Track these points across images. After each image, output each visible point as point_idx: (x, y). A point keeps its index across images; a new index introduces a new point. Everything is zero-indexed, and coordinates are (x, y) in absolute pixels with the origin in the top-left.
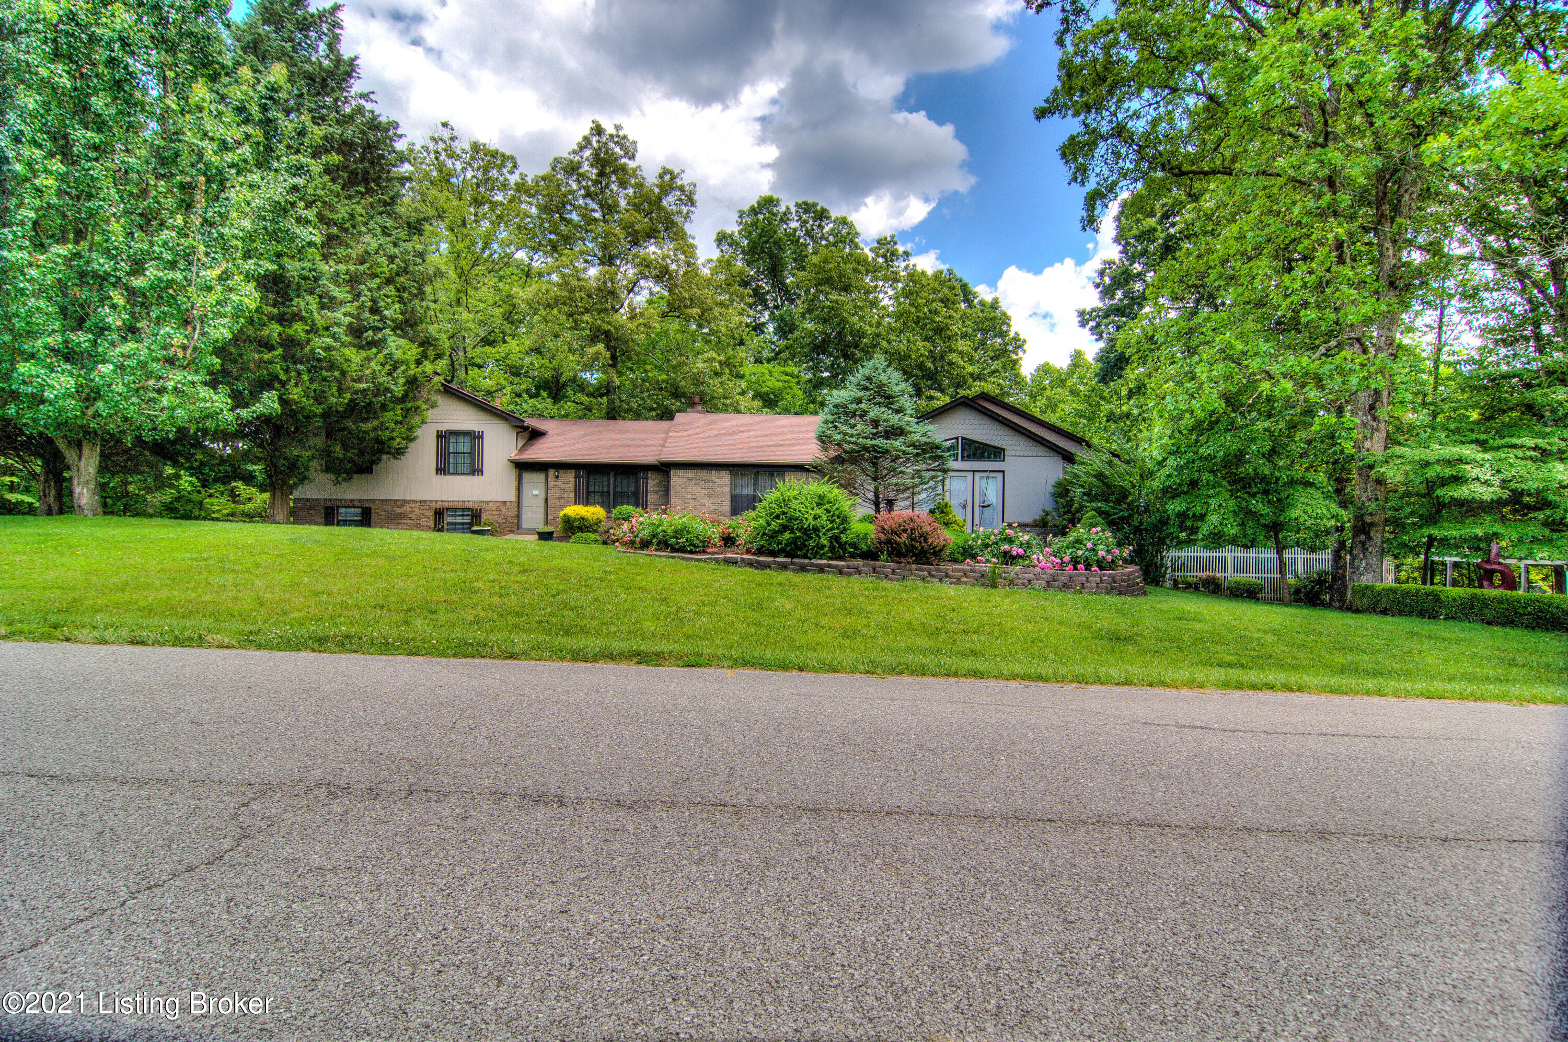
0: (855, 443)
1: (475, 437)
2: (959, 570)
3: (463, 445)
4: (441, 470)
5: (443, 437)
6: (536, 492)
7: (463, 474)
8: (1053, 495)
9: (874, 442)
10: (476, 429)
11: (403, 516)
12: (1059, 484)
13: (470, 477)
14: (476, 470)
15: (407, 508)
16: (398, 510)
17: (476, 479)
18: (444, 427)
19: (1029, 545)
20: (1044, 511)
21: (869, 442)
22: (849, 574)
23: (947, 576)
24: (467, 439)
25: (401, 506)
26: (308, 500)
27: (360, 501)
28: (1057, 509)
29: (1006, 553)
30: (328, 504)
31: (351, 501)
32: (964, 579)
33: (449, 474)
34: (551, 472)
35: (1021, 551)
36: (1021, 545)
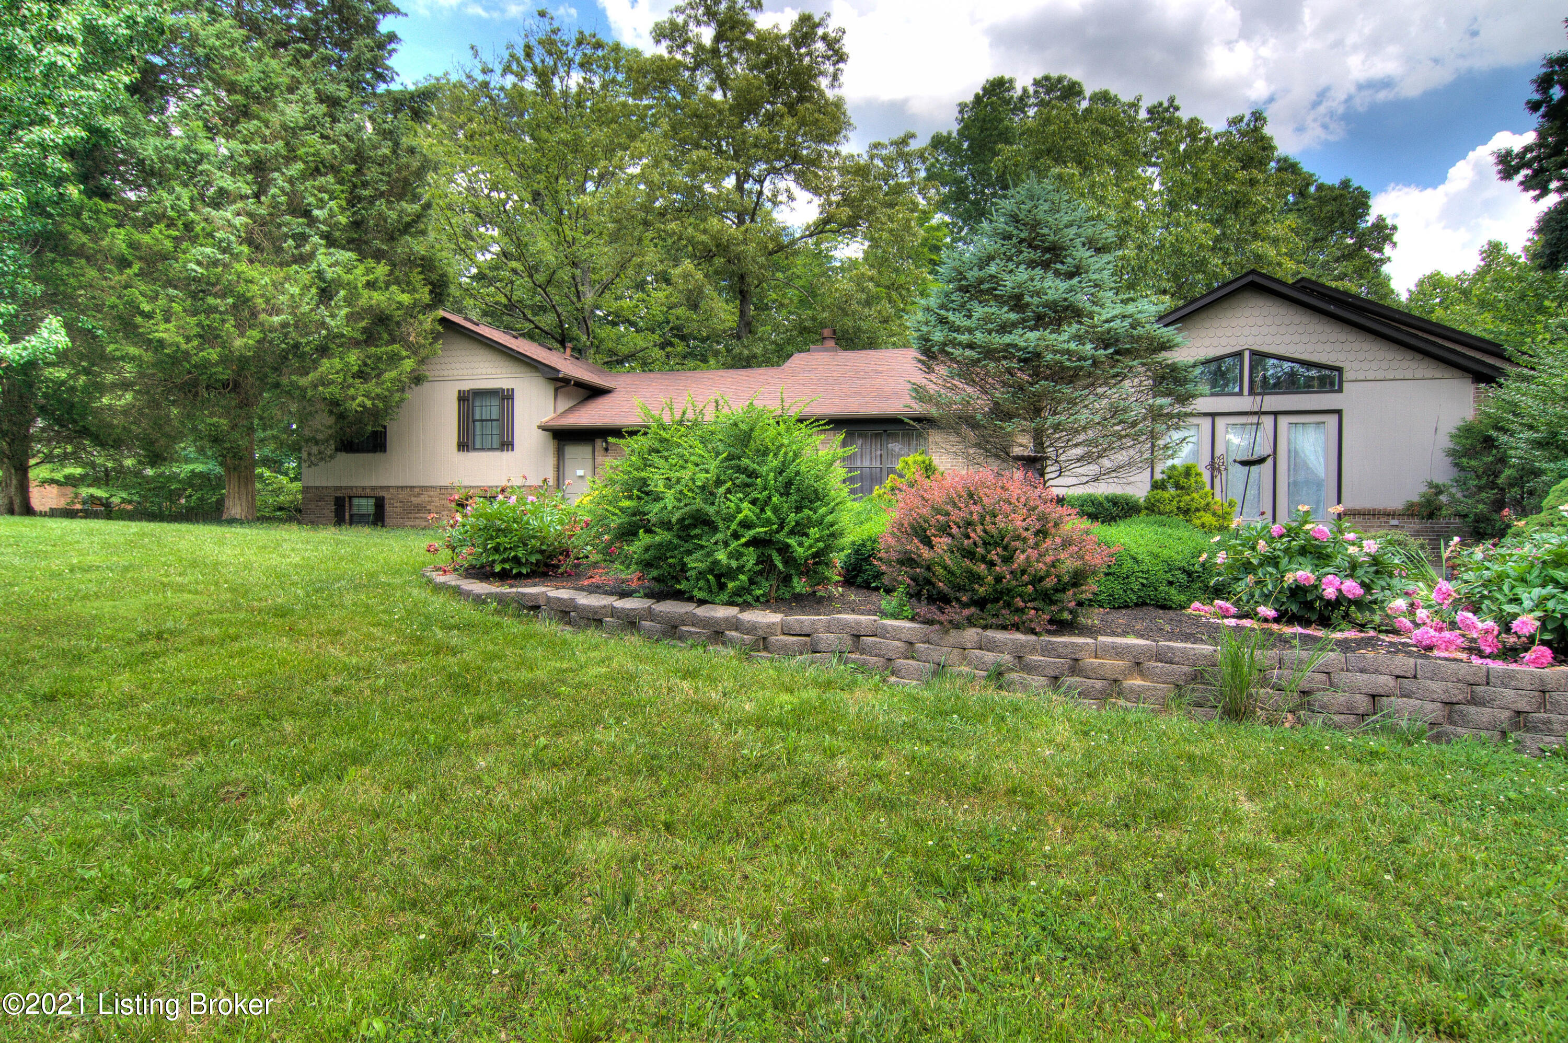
0: (971, 346)
1: (506, 397)
2: (1118, 652)
3: (491, 409)
4: (464, 445)
5: (465, 398)
6: (580, 472)
7: (492, 449)
8: (1452, 453)
9: (1007, 339)
10: (505, 387)
11: (421, 508)
12: (1467, 431)
13: (497, 454)
14: (507, 445)
15: (424, 498)
16: (416, 500)
17: (505, 456)
18: (467, 386)
19: (1378, 565)
20: (1431, 485)
21: (998, 340)
22: (787, 652)
23: (1075, 667)
24: (495, 402)
25: (419, 494)
26: (317, 488)
27: (373, 488)
28: (1461, 483)
29: (1297, 591)
30: (339, 494)
31: (364, 488)
32: (1136, 682)
33: (475, 449)
34: (600, 444)
35: (1351, 587)
36: (1354, 566)
